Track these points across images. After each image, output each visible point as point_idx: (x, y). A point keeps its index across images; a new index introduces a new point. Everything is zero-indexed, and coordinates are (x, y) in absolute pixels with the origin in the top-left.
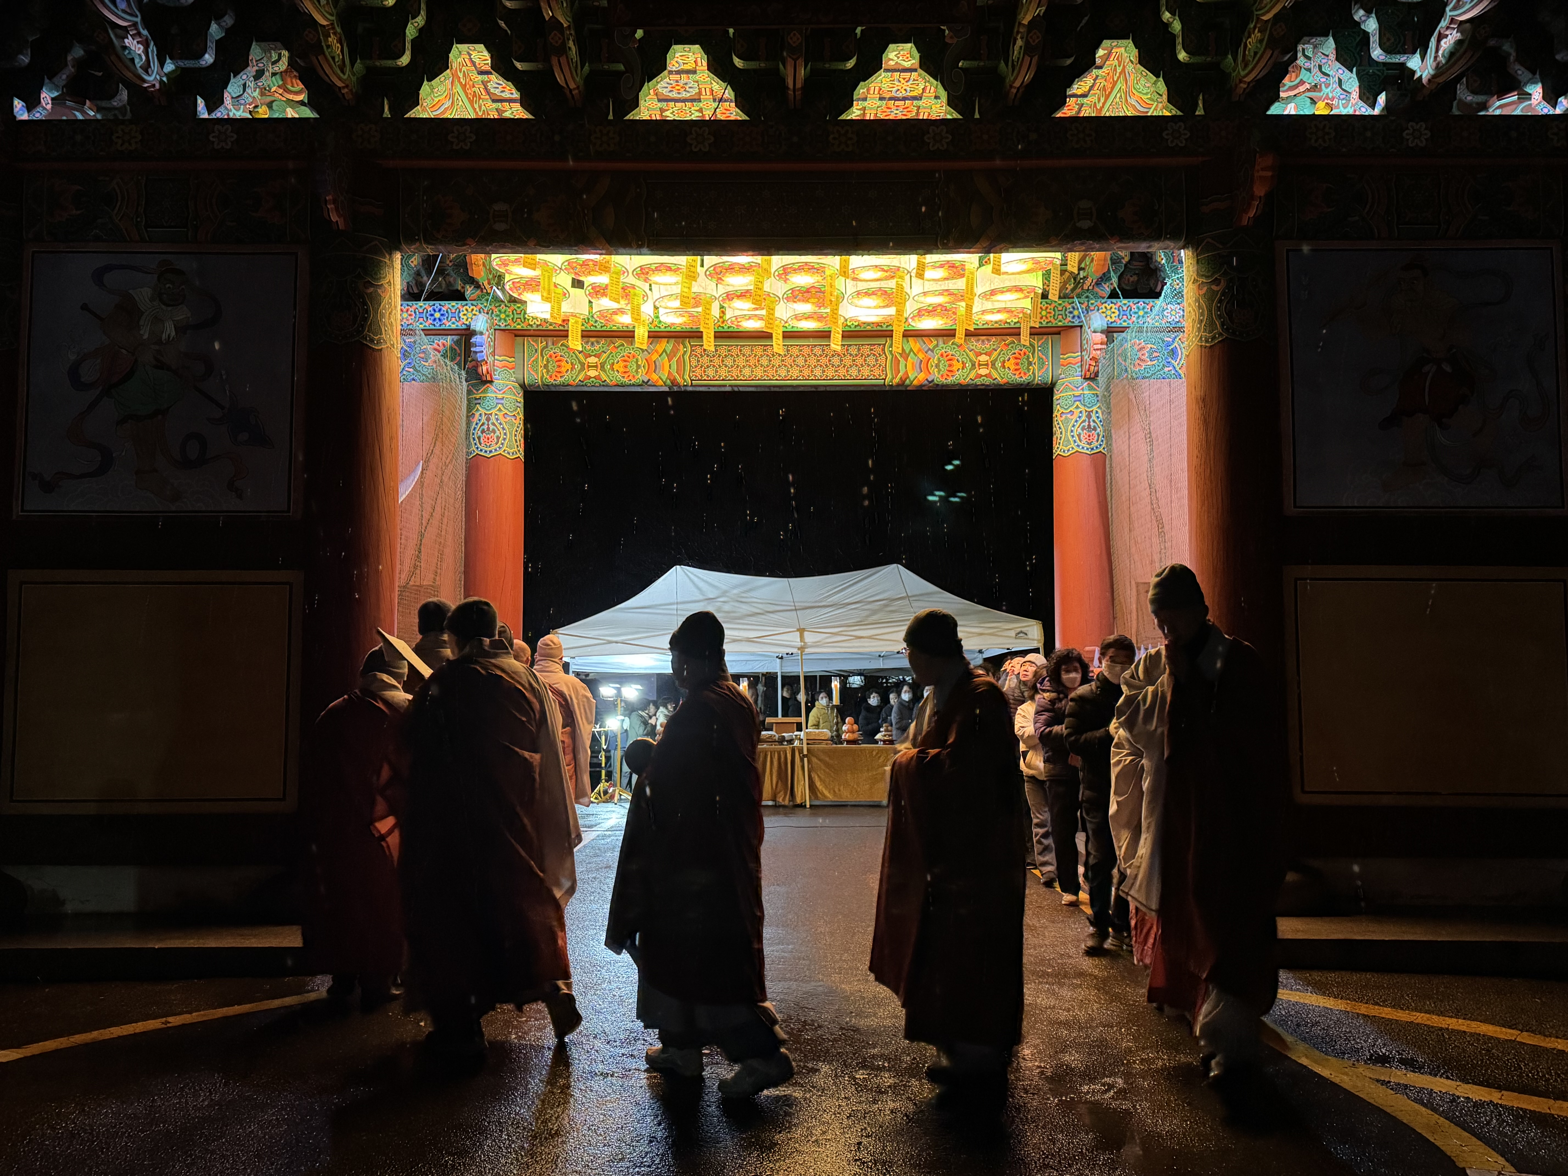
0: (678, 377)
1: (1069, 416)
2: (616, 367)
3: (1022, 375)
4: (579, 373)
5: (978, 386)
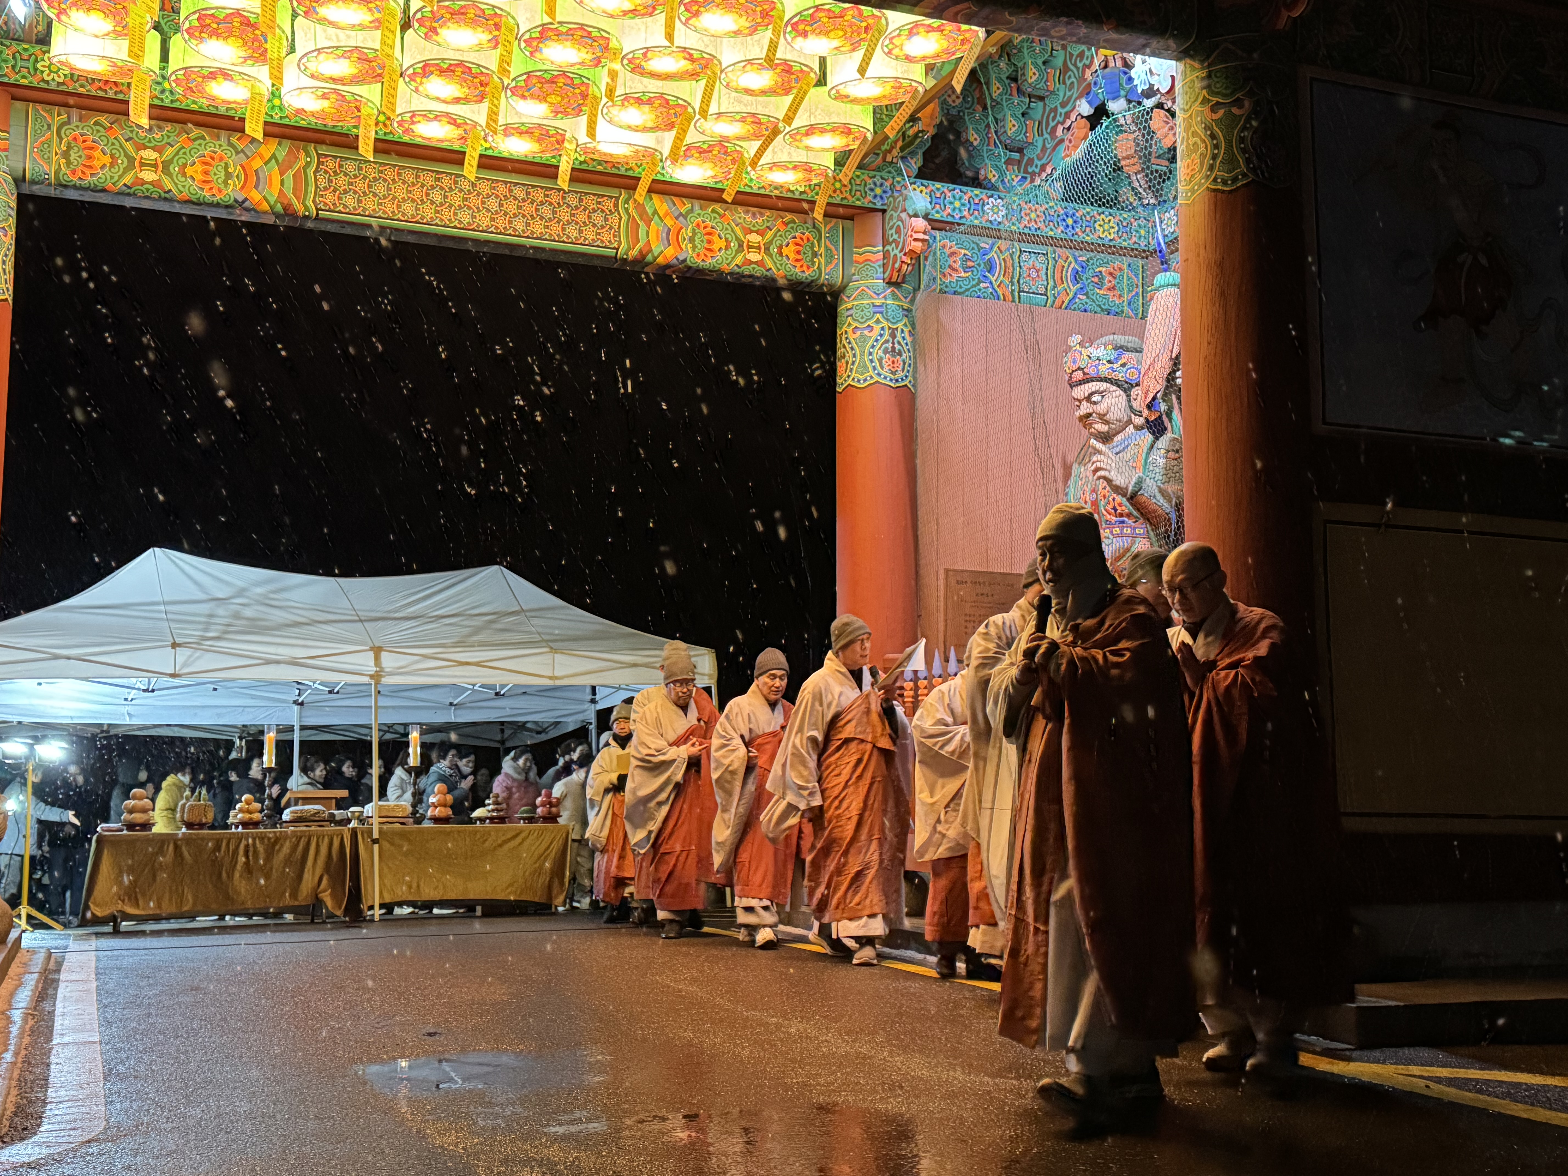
0: (295, 201)
1: (866, 332)
2: (189, 171)
3: (805, 268)
4: (124, 173)
5: (744, 276)
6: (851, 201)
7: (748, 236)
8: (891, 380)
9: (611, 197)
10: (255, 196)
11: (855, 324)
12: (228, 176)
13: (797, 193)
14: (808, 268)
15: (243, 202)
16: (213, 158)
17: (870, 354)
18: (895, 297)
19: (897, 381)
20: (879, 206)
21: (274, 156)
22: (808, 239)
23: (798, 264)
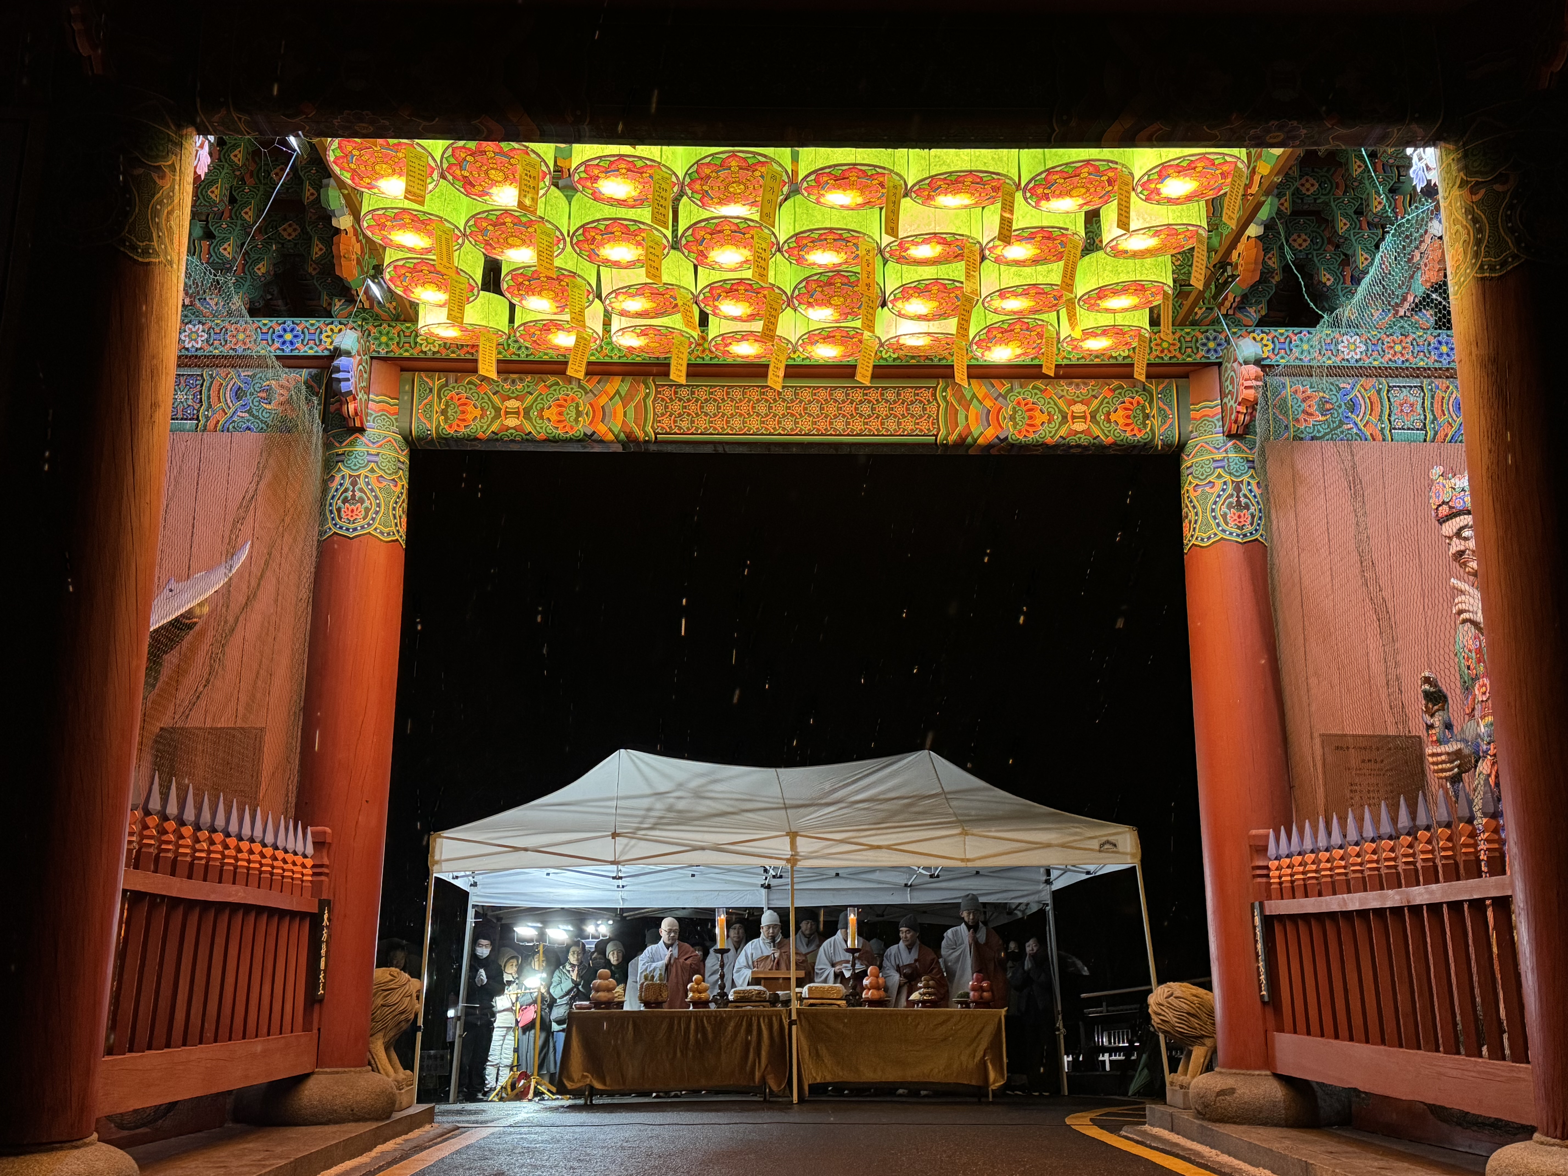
0: (636, 429)
1: (1207, 489)
2: (546, 414)
3: (1136, 432)
4: (492, 422)
5: (1071, 447)
6: (1181, 358)
7: (1073, 408)
8: (1238, 535)
9: (929, 388)
10: (602, 429)
11: (1195, 482)
12: (579, 414)
13: (1120, 359)
14: (1140, 430)
15: (592, 435)
16: (566, 400)
17: (1213, 510)
18: (1237, 450)
19: (1245, 536)
20: (1213, 358)
21: (618, 392)
22: (1138, 403)
23: (1129, 429)
